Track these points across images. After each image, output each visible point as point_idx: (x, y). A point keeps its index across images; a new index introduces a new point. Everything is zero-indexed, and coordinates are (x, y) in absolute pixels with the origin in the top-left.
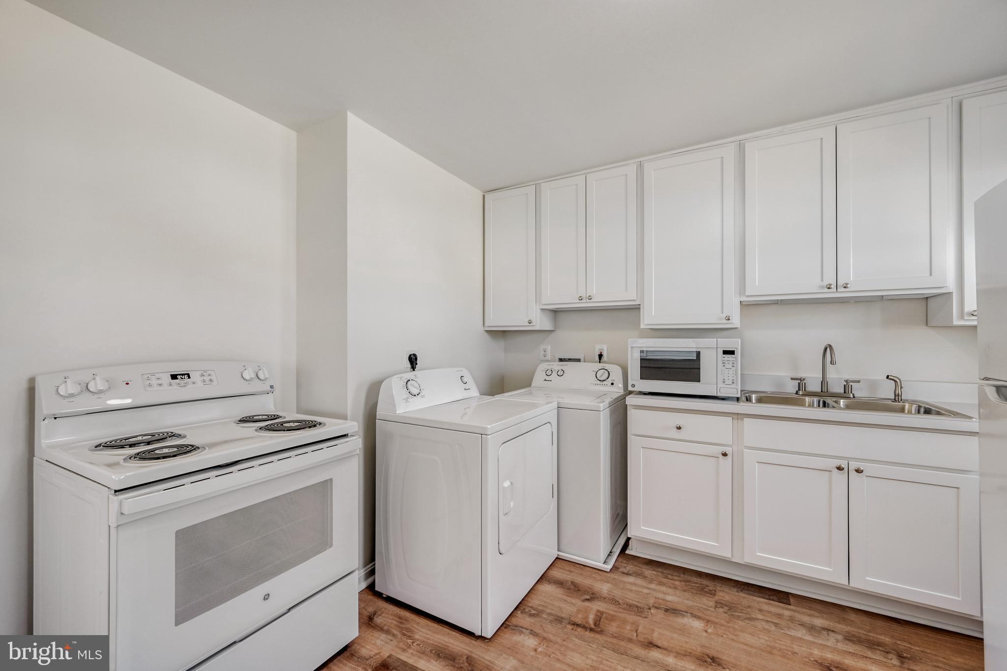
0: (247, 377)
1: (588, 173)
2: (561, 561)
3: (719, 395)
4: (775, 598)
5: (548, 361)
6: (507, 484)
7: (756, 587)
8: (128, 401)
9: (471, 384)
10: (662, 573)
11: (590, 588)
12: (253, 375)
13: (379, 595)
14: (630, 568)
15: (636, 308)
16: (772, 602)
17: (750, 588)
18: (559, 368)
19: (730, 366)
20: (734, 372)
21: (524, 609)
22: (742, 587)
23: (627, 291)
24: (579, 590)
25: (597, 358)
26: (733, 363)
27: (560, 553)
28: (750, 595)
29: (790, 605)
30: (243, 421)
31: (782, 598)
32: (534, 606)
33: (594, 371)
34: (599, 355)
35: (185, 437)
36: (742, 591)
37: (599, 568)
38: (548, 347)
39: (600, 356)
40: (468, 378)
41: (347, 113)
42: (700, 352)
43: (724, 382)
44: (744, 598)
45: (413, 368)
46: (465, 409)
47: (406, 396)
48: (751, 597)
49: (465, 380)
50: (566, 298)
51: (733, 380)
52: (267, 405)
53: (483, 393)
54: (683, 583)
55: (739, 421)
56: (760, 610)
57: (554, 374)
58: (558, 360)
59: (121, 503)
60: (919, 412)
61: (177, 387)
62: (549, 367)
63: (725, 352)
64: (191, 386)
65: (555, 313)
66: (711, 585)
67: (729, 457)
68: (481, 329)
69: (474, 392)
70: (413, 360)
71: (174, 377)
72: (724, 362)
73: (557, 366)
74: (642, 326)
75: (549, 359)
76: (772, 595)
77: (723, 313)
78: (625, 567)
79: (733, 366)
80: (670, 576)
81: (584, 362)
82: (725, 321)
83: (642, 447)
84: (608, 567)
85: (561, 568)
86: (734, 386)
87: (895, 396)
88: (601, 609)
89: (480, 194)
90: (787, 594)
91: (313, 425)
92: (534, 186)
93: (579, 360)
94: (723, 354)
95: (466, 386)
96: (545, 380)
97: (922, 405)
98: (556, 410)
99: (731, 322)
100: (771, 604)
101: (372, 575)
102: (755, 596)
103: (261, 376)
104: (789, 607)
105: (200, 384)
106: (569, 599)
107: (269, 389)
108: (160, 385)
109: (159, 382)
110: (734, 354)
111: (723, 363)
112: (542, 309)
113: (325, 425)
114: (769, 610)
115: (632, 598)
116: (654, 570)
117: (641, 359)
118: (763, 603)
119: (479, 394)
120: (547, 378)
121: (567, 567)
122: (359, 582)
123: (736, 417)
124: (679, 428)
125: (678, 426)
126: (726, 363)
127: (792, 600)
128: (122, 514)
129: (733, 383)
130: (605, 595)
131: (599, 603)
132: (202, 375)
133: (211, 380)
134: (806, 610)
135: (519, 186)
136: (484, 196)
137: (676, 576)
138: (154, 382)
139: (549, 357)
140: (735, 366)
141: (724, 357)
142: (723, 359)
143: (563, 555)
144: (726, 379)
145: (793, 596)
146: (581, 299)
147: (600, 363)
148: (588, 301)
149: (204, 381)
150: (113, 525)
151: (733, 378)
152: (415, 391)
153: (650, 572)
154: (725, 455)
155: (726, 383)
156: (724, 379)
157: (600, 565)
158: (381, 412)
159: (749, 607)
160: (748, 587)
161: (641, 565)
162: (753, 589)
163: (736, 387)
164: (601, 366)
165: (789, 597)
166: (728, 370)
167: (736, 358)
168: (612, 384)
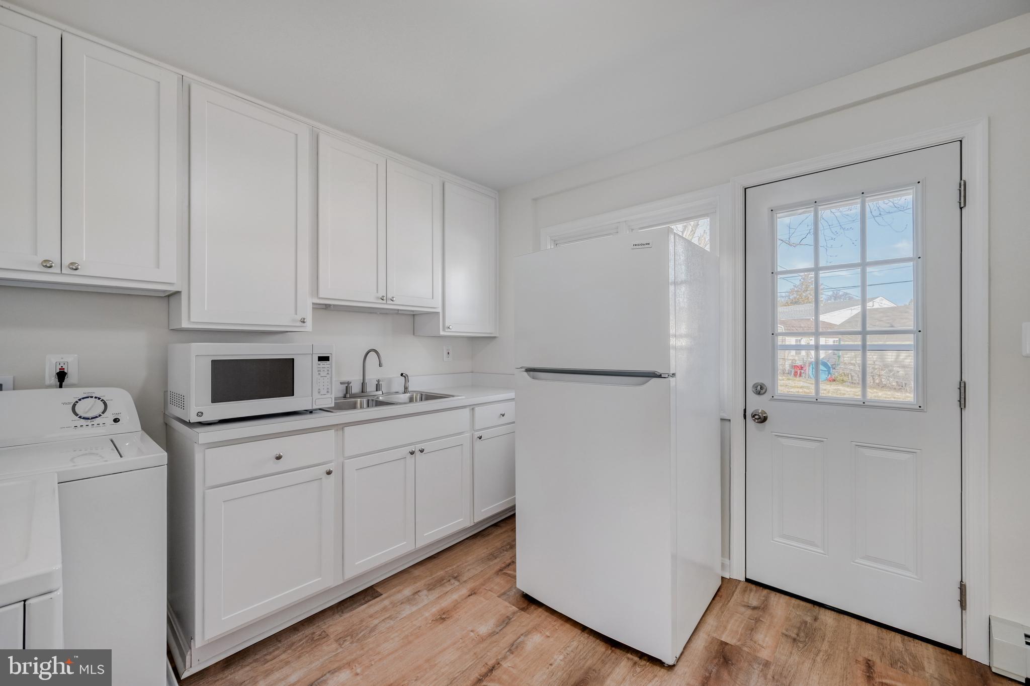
3: (314, 407)
4: (369, 598)
7: (348, 600)
10: (256, 661)
15: (174, 297)
16: (370, 603)
17: (345, 605)
19: (325, 374)
20: (329, 379)
22: (339, 608)
23: (158, 267)
26: (328, 370)
28: (351, 610)
29: (382, 595)
31: (372, 594)
36: (342, 612)
42: (293, 359)
43: (319, 392)
44: (351, 617)
48: (354, 611)
51: (328, 389)
54: (290, 652)
55: (340, 432)
56: (371, 616)
60: (421, 400)
63: (320, 359)
66: (315, 630)
67: (334, 474)
72: (319, 369)
74: (185, 325)
76: (365, 598)
77: (296, 314)
79: (328, 373)
80: (269, 657)
82: (300, 324)
86: (329, 395)
87: (405, 389)
90: (371, 587)
94: (319, 361)
97: (424, 394)
99: (305, 325)
100: (371, 605)
102: (355, 608)
104: (383, 597)
110: (329, 360)
111: (319, 371)
114: (376, 611)
116: (243, 667)
118: (366, 608)
123: (337, 428)
124: (279, 458)
125: (278, 455)
126: (322, 370)
127: (379, 590)
129: (328, 392)
134: (394, 590)
137: (274, 651)
140: (330, 372)
141: (319, 364)
142: (319, 366)
144: (321, 389)
145: (376, 586)
146: (47, 265)
151: (328, 387)
153: (241, 672)
154: (329, 473)
155: (322, 393)
156: (319, 390)
159: (362, 621)
160: (343, 605)
161: (220, 676)
162: (348, 604)
163: (330, 396)
165: (374, 590)
166: (323, 378)
167: (331, 364)
168: (116, 420)
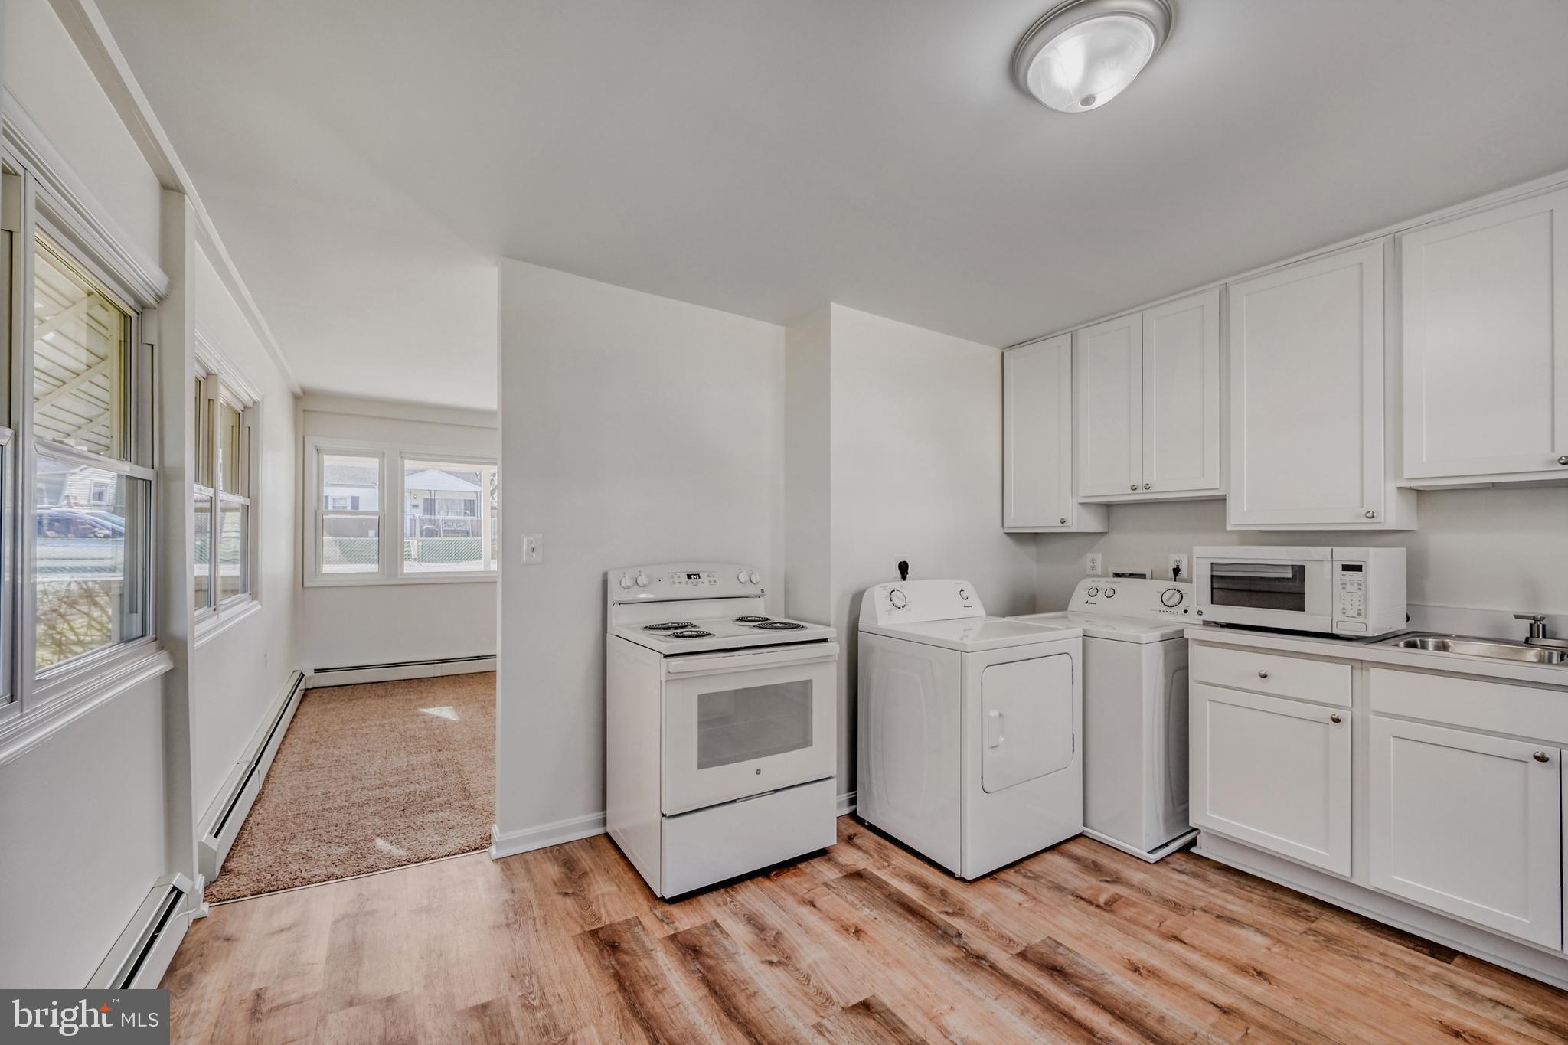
0: (743, 580)
1: (1145, 309)
2: (1087, 839)
3: (1336, 631)
4: (1427, 950)
5: (1098, 576)
6: (994, 713)
8: (651, 596)
9: (974, 600)
10: (1238, 882)
11: (1116, 872)
12: (747, 578)
13: (861, 822)
14: (1189, 866)
15: (1222, 500)
18: (1109, 586)
19: (1355, 588)
20: (1362, 597)
21: (1019, 870)
23: (1203, 475)
24: (1099, 871)
25: (1171, 574)
26: (1360, 585)
27: (1086, 829)
29: (1450, 963)
30: (739, 620)
32: (1033, 871)
33: (1158, 592)
34: (1174, 569)
35: (699, 627)
37: (1136, 856)
38: (1096, 557)
39: (1176, 571)
40: (969, 591)
41: (830, 305)
42: (1304, 566)
43: (1344, 613)
44: (1364, 936)
45: (904, 578)
46: (965, 630)
47: (889, 607)
49: (965, 594)
50: (1116, 489)
51: (1360, 610)
52: (758, 609)
53: (990, 613)
54: (1266, 899)
55: (1364, 673)
57: (1101, 594)
58: (1112, 575)
59: (668, 664)
61: (692, 585)
62: (1094, 585)
63: (1346, 568)
64: (700, 585)
65: (1108, 508)
66: (1313, 911)
67: (1346, 725)
68: (1001, 531)
69: (979, 610)
70: (903, 568)
71: (689, 576)
72: (1344, 582)
73: (1106, 583)
74: (1229, 528)
75: (1100, 574)
77: (1363, 507)
78: (1182, 865)
79: (1359, 589)
80: (1248, 889)
81: (1152, 578)
82: (1364, 520)
83: (1209, 700)
84: (1153, 858)
85: (1084, 846)
86: (1360, 619)
88: (1121, 893)
89: (997, 353)
91: (796, 627)
92: (1070, 334)
93: (1143, 576)
94: (1343, 570)
95: (967, 603)
96: (1087, 602)
98: (1081, 639)
99: (1376, 521)
100: (1408, 953)
101: (853, 805)
103: (754, 580)
104: (1450, 966)
105: (707, 584)
106: (1081, 875)
107: (760, 592)
108: (680, 583)
109: (680, 580)
110: (1361, 571)
111: (1343, 584)
112: (1081, 504)
113: (807, 628)
115: (1171, 894)
116: (1227, 877)
117: (1212, 576)
118: (1398, 949)
119: (985, 614)
120: (1091, 600)
121: (1094, 846)
122: (839, 793)
123: (1358, 665)
124: (1264, 676)
125: (1263, 673)
126: (1348, 584)
128: (669, 672)
129: (1359, 614)
130: (1135, 883)
131: (1122, 888)
132: (709, 576)
133: (715, 581)
134: (1477, 976)
135: (1047, 337)
136: (1003, 354)
137: (1258, 890)
138: (677, 580)
139: (1099, 570)
140: (1362, 588)
141: (1344, 575)
142: (1344, 578)
143: (1089, 831)
144: (1348, 608)
146: (1134, 488)
147: (1175, 580)
148: (1145, 491)
149: (710, 582)
150: (663, 680)
151: (1360, 608)
152: (901, 604)
153: (1218, 877)
154: (1337, 720)
155: (1347, 614)
156: (1344, 609)
157: (1143, 853)
158: (863, 624)
161: (1208, 868)
164: (1172, 584)
166: (1349, 594)
167: (1365, 577)
168: (1186, 612)
